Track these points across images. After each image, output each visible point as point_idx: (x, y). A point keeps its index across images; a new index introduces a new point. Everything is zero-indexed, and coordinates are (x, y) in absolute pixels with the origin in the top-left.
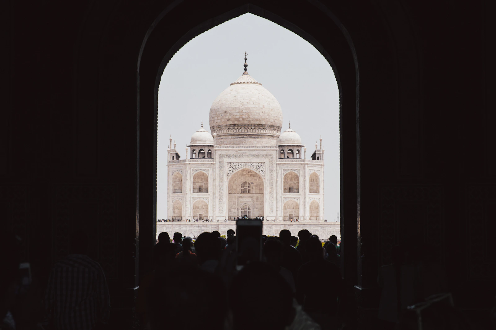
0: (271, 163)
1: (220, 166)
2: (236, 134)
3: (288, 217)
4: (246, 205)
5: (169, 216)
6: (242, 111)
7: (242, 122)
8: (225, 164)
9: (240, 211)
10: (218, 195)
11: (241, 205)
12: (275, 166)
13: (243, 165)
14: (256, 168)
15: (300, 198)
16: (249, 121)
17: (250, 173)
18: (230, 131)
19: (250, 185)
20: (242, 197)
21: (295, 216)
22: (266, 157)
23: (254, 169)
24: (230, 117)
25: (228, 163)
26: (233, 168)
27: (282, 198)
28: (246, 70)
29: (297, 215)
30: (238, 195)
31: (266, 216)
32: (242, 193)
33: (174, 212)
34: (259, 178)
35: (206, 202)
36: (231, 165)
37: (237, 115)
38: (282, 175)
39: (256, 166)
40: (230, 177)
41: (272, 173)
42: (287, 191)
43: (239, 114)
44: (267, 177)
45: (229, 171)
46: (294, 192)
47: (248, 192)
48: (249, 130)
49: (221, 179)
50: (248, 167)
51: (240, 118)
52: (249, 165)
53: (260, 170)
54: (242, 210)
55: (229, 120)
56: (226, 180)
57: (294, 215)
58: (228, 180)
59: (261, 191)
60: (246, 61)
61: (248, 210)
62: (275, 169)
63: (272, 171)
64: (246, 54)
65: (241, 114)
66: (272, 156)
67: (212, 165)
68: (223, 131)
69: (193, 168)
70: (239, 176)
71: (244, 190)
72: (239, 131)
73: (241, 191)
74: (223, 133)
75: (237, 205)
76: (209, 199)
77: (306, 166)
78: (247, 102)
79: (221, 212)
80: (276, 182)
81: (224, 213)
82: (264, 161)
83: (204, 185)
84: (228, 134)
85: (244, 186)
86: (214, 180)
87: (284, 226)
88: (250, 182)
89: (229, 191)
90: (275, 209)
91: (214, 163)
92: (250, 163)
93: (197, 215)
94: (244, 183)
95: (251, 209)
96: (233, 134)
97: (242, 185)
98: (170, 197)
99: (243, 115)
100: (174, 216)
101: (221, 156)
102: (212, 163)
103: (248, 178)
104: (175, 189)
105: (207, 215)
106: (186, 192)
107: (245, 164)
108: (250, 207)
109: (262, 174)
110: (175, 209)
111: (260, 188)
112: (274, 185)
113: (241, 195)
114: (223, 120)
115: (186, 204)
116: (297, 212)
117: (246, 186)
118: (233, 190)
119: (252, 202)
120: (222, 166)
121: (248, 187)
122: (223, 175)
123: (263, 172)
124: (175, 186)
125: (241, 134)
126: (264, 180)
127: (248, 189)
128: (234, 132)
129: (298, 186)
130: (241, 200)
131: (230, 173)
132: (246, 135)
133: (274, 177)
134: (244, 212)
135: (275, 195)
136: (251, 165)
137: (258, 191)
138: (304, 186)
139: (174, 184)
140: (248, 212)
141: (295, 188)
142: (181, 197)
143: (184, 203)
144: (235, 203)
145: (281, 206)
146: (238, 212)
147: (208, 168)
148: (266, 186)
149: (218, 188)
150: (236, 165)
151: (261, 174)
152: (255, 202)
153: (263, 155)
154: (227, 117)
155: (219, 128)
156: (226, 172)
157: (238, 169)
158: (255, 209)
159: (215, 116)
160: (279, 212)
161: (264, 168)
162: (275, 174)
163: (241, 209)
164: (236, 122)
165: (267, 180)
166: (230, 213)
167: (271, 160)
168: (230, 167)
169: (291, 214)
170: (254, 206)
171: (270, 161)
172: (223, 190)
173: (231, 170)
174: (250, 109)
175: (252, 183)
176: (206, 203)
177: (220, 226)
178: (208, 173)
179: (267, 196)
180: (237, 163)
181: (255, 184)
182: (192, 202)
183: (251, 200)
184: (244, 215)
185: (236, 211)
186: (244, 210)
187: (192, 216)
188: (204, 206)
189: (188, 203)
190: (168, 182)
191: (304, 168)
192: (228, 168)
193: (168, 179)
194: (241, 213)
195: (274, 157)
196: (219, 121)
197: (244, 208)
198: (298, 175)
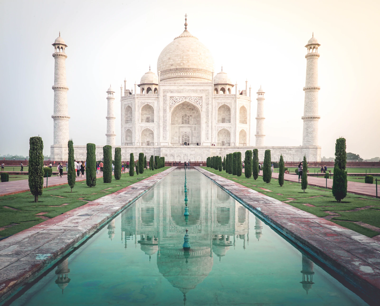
0: (207, 97)
1: (164, 99)
2: (178, 77)
3: (221, 143)
4: (186, 133)
5: (122, 142)
6: (183, 57)
7: (183, 67)
8: (168, 98)
9: (181, 138)
10: (162, 124)
11: (182, 134)
12: (210, 99)
13: (183, 99)
14: (194, 101)
15: (232, 127)
16: (189, 66)
17: (189, 107)
18: (173, 74)
19: (189, 117)
20: (182, 127)
21: (227, 142)
22: (203, 92)
23: (192, 102)
24: (173, 63)
25: (171, 97)
26: (174, 101)
27: (217, 127)
28: (186, 28)
29: (228, 142)
30: (180, 125)
31: (203, 142)
32: (183, 123)
33: (126, 139)
34: (197, 111)
35: (152, 130)
36: (174, 99)
37: (178, 61)
38: (217, 108)
39: (194, 99)
40: (172, 109)
41: (208, 106)
42: (220, 121)
43: (180, 60)
44: (204, 109)
45: (171, 104)
46: (226, 122)
47: (187, 123)
48: (188, 73)
49: (165, 111)
50: (187, 100)
51: (181, 63)
52: (188, 98)
53: (198, 103)
54: (183, 138)
55: (172, 65)
56: (169, 111)
57: (225, 142)
58: (171, 112)
59: (198, 122)
60: (186, 21)
61: (187, 138)
62: (210, 102)
63: (208, 104)
64: (186, 15)
65: (182, 59)
66: (208, 91)
67: (157, 99)
68: (167, 75)
69: (141, 102)
70: (180, 109)
71: (184, 121)
72: (180, 74)
73: (181, 122)
74: (167, 76)
75: (178, 134)
76: (155, 128)
77: (237, 99)
78: (187, 50)
79: (165, 138)
80: (211, 114)
81: (167, 139)
82: (202, 96)
83: (150, 117)
84: (171, 77)
85: (184, 118)
86: (159, 112)
87: (220, 149)
88: (189, 115)
89: (172, 122)
90: (210, 136)
91: (159, 97)
92: (189, 97)
93: (145, 141)
94: (184, 116)
95: (190, 137)
96: (175, 77)
97: (182, 117)
98: (123, 127)
99: (183, 60)
100: (126, 142)
101: (164, 91)
102: (157, 97)
103: (187, 111)
104: (127, 121)
105: (153, 142)
106: (135, 122)
107: (185, 98)
108: (189, 136)
109: (200, 107)
110: (127, 137)
111: (198, 120)
112: (210, 116)
113: (182, 125)
114: (168, 66)
115: (135, 132)
116: (228, 139)
117: (186, 118)
118: (175, 122)
119: (191, 131)
120: (166, 100)
121: (187, 119)
122: (166, 107)
123: (201, 105)
124: (127, 118)
125: (182, 76)
126: (201, 111)
127: (187, 120)
128: (176, 75)
129: (230, 118)
130: (181, 130)
131: (172, 106)
132: (186, 77)
133: (210, 109)
134: (184, 140)
135: (210, 125)
136: (190, 99)
137: (196, 123)
138: (235, 117)
139: (126, 116)
140: (187, 140)
141: (227, 119)
142: (131, 126)
143: (134, 131)
144: (177, 132)
145: (215, 133)
146: (179, 140)
147: (154, 102)
148: (203, 117)
149: (163, 118)
150: (177, 98)
151: (198, 106)
152: (193, 131)
153: (200, 91)
154: (171, 63)
155: (164, 73)
156: (169, 105)
157: (179, 102)
158: (193, 137)
159: (161, 63)
160: (213, 139)
161: (201, 101)
162: (210, 106)
163: (181, 137)
164: (178, 67)
165: (204, 111)
166: (172, 140)
167: (207, 94)
168: (172, 100)
169: (223, 140)
170: (192, 135)
171: (206, 96)
172: (166, 120)
173: (173, 103)
174: (189, 55)
175: (191, 116)
176: (153, 132)
177: (161, 149)
178: (154, 106)
179: (203, 125)
180: (178, 97)
181: (193, 116)
182: (140, 130)
183: (190, 130)
184: (184, 142)
185: (178, 139)
186: (184, 138)
187: (140, 142)
188: (151, 134)
189: (137, 131)
190: (121, 115)
191: (235, 101)
192: (171, 101)
193: (121, 112)
194: (181, 141)
195: (210, 92)
196: (164, 66)
197: (184, 136)
198: (230, 107)
